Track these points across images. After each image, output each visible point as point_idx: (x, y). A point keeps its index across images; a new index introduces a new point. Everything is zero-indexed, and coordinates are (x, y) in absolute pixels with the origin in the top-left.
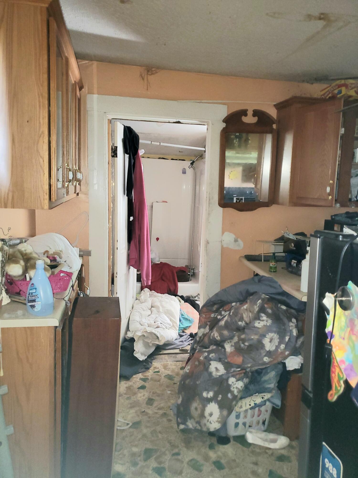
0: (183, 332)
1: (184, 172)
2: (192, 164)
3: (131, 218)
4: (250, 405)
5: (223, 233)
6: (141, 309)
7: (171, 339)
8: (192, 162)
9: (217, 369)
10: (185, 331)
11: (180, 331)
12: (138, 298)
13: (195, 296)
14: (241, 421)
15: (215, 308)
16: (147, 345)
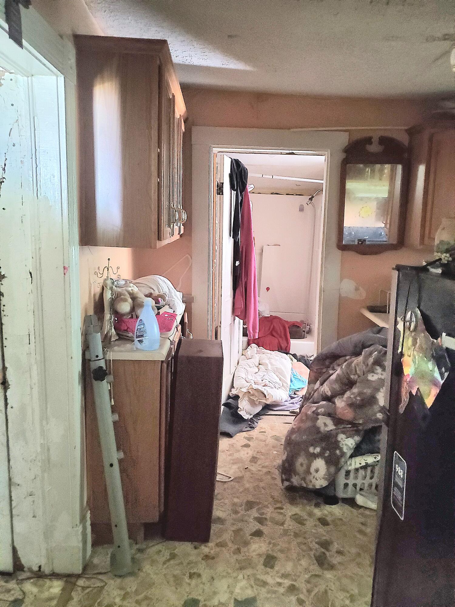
0: (295, 394)
1: (301, 209)
2: (311, 199)
3: (237, 263)
4: (360, 464)
5: (341, 280)
6: (247, 365)
7: (280, 399)
8: (311, 197)
9: (325, 425)
10: (297, 393)
11: (291, 392)
12: (244, 354)
13: (310, 355)
14: (351, 482)
15: (327, 362)
16: (253, 403)
